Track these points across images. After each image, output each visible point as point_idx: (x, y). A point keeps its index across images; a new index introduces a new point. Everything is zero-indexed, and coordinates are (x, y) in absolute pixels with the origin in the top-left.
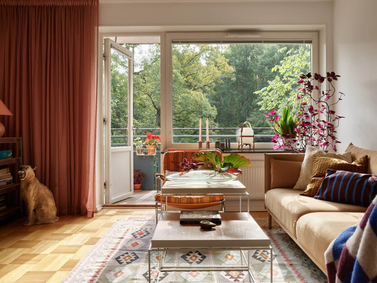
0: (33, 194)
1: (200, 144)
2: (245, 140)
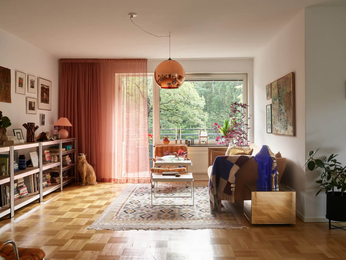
0: (86, 168)
1: (176, 141)
2: (202, 139)
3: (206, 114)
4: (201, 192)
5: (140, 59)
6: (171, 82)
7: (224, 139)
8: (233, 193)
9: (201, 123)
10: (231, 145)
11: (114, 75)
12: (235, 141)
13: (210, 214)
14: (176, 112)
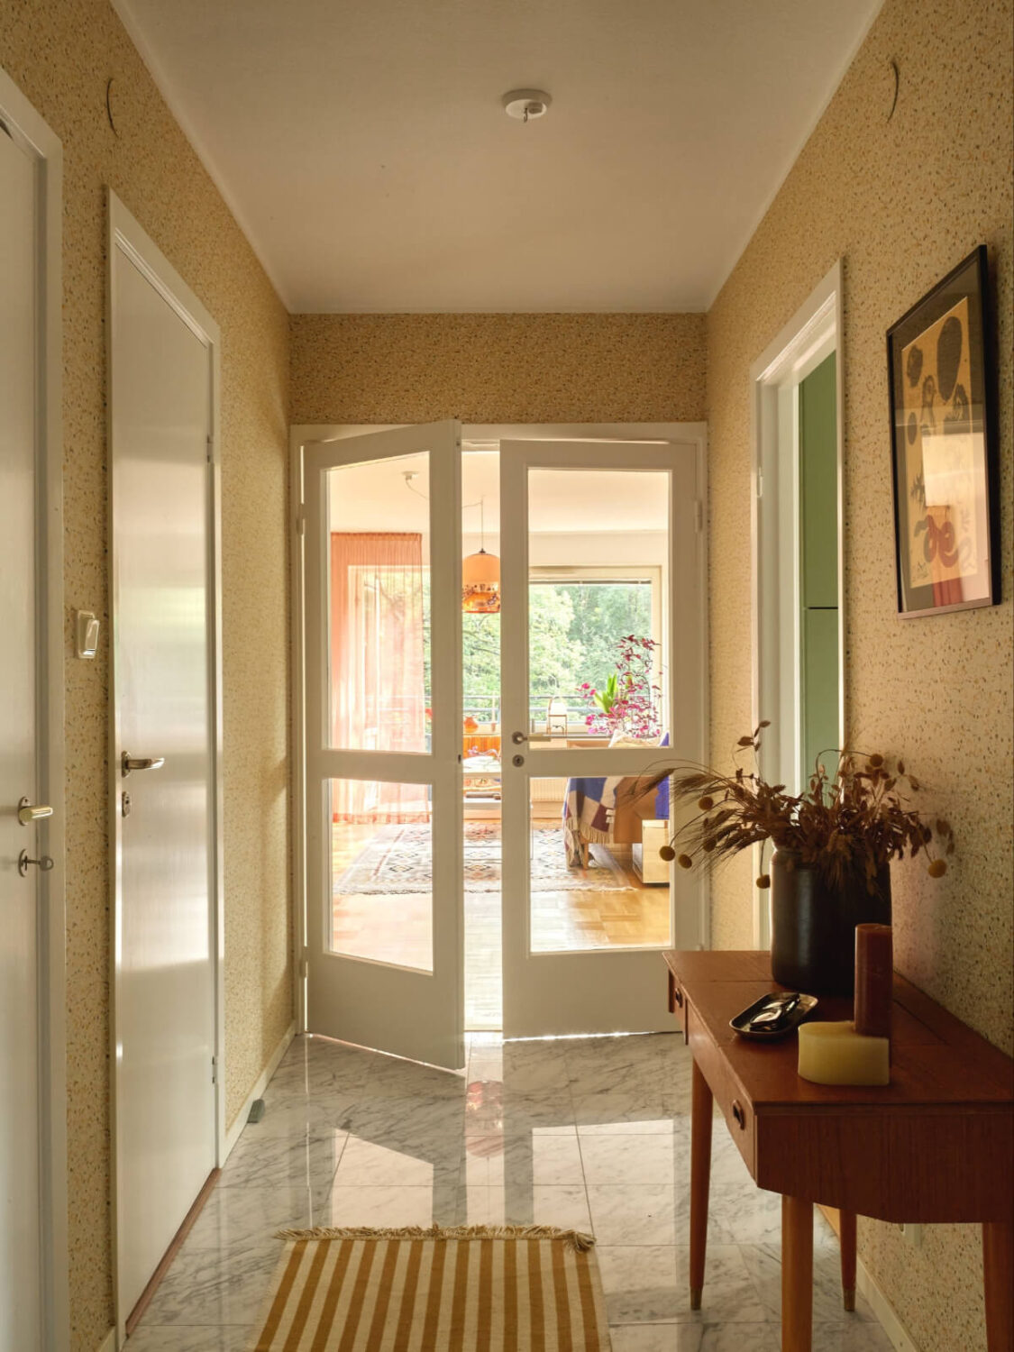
2: (554, 721)
3: (578, 647)
4: (549, 838)
5: (404, 534)
6: (485, 601)
7: (605, 722)
8: (611, 828)
9: (559, 676)
10: (619, 735)
11: (346, 571)
12: (629, 726)
13: (565, 871)
14: (486, 639)
